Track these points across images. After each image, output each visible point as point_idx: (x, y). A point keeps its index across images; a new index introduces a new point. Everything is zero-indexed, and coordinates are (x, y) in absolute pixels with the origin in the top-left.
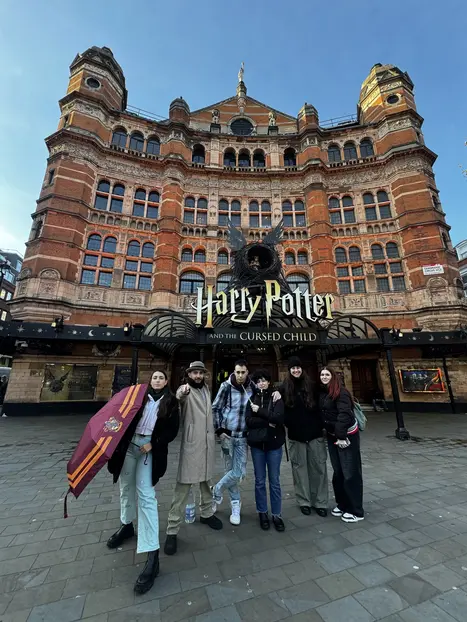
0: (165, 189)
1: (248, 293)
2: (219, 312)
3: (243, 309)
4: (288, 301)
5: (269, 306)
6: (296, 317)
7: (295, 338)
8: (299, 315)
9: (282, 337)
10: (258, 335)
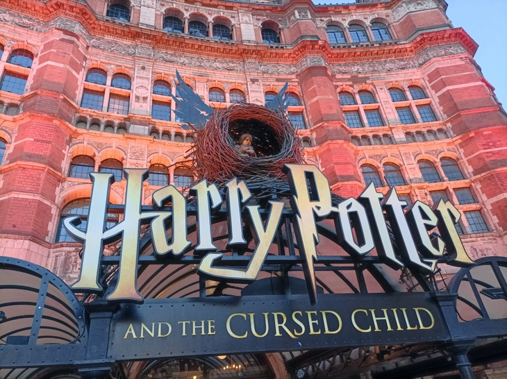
0: (48, 46)
1: (247, 195)
2: (162, 247)
3: (237, 237)
4: (354, 217)
5: (307, 229)
6: (383, 258)
7: (382, 324)
8: (390, 253)
9: (347, 322)
10: (281, 321)
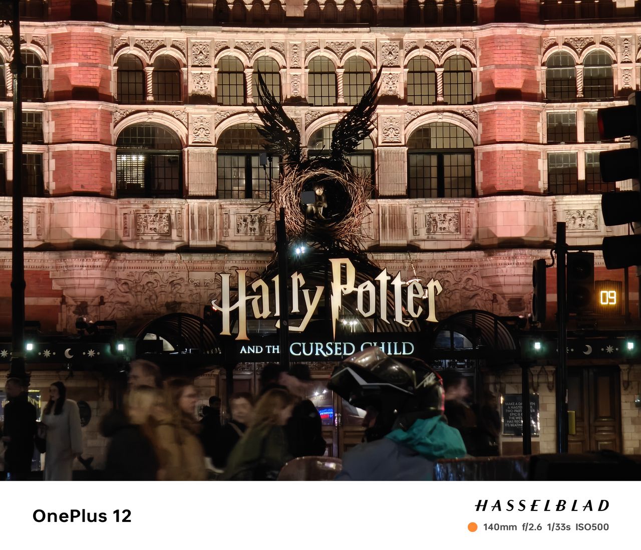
1: (303, 282)
2: (257, 315)
3: (296, 309)
10: (319, 347)
